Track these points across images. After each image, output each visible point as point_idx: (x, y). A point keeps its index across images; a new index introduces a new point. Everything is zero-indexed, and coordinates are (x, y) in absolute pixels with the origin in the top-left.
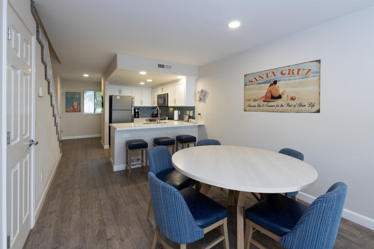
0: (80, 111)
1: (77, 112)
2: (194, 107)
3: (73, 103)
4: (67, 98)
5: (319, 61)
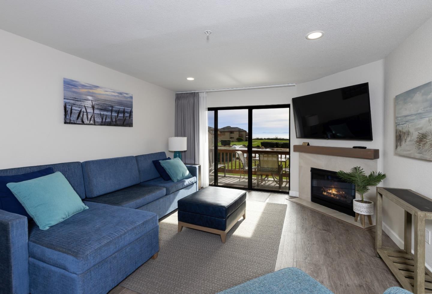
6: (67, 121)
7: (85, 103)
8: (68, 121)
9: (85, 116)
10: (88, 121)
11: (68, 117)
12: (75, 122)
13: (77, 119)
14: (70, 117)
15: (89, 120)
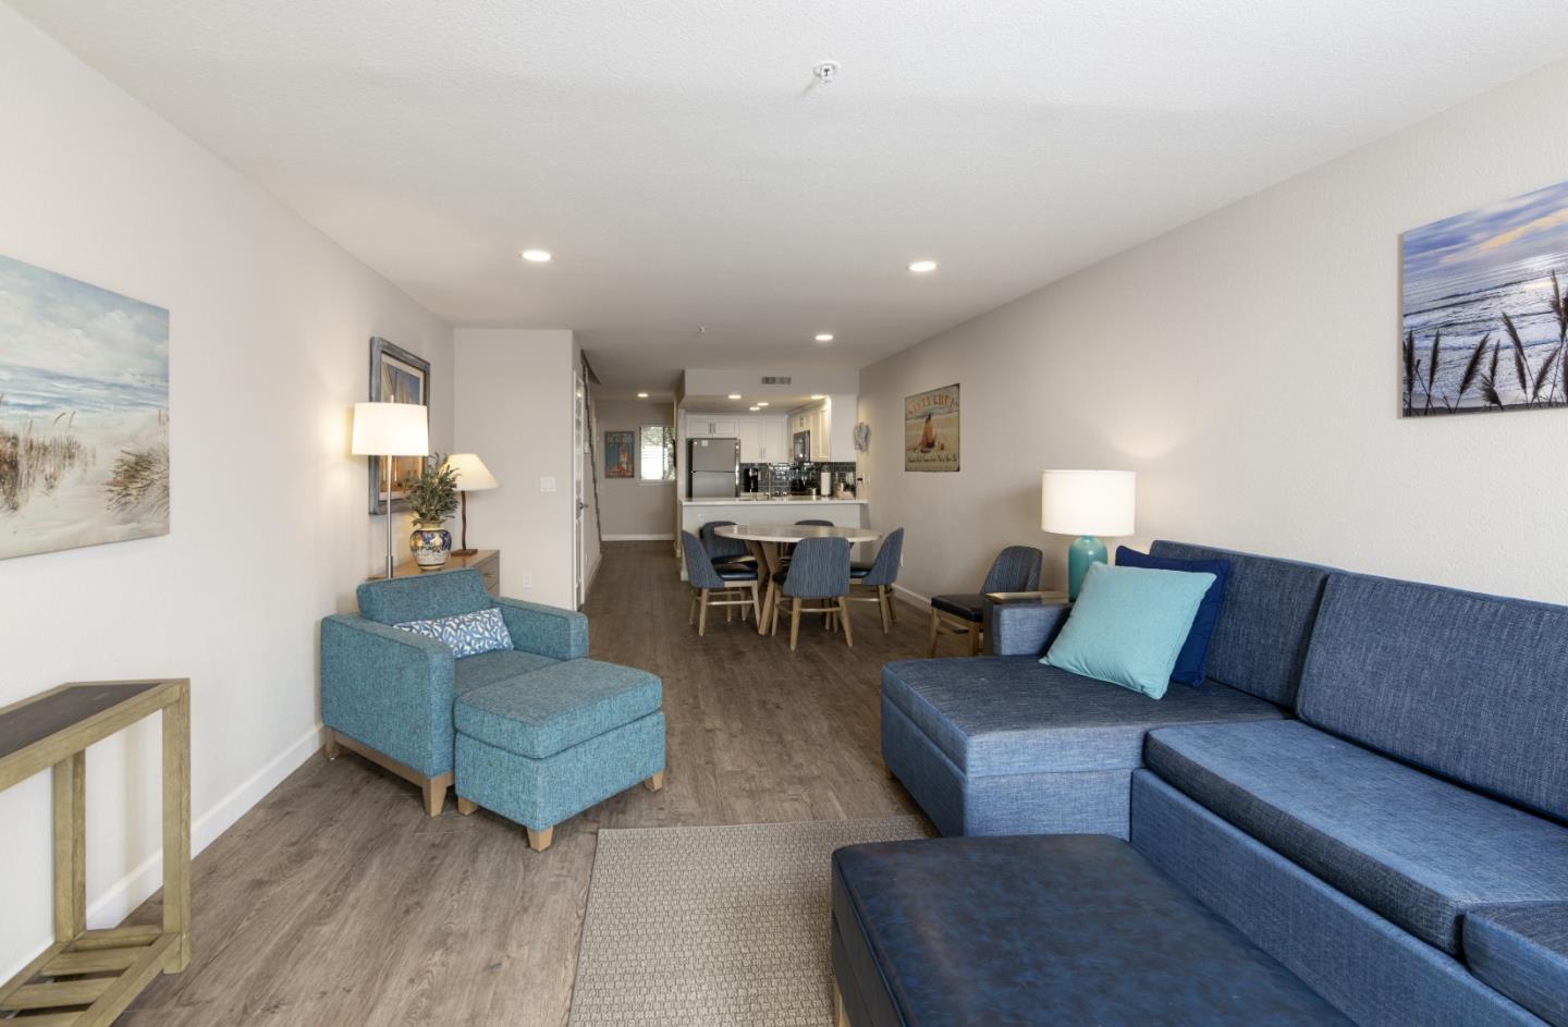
0: (633, 476)
1: (628, 477)
2: (854, 463)
3: (619, 459)
4: (607, 444)
5: (958, 385)
6: (1414, 406)
7: (1505, 300)
8: (1419, 404)
9: (1507, 366)
10: (1524, 386)
11: (1418, 388)
12: (1453, 405)
13: (1463, 389)
14: (1427, 384)
15: (1530, 384)
